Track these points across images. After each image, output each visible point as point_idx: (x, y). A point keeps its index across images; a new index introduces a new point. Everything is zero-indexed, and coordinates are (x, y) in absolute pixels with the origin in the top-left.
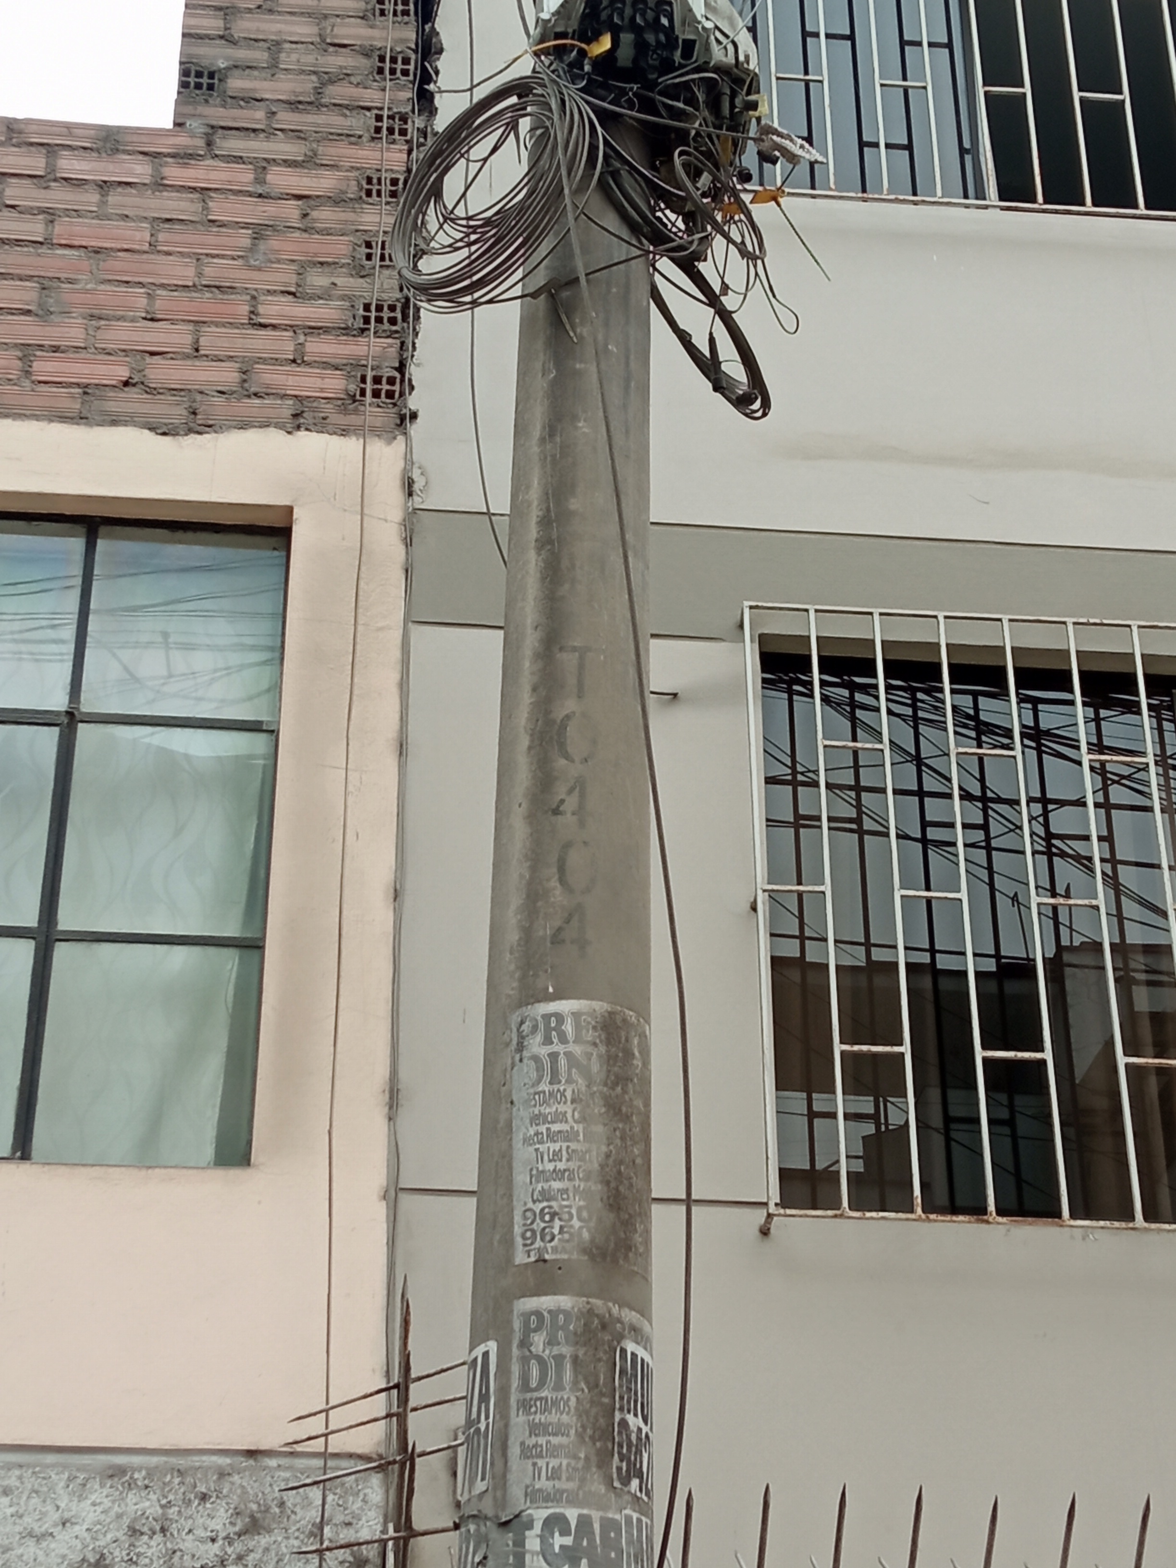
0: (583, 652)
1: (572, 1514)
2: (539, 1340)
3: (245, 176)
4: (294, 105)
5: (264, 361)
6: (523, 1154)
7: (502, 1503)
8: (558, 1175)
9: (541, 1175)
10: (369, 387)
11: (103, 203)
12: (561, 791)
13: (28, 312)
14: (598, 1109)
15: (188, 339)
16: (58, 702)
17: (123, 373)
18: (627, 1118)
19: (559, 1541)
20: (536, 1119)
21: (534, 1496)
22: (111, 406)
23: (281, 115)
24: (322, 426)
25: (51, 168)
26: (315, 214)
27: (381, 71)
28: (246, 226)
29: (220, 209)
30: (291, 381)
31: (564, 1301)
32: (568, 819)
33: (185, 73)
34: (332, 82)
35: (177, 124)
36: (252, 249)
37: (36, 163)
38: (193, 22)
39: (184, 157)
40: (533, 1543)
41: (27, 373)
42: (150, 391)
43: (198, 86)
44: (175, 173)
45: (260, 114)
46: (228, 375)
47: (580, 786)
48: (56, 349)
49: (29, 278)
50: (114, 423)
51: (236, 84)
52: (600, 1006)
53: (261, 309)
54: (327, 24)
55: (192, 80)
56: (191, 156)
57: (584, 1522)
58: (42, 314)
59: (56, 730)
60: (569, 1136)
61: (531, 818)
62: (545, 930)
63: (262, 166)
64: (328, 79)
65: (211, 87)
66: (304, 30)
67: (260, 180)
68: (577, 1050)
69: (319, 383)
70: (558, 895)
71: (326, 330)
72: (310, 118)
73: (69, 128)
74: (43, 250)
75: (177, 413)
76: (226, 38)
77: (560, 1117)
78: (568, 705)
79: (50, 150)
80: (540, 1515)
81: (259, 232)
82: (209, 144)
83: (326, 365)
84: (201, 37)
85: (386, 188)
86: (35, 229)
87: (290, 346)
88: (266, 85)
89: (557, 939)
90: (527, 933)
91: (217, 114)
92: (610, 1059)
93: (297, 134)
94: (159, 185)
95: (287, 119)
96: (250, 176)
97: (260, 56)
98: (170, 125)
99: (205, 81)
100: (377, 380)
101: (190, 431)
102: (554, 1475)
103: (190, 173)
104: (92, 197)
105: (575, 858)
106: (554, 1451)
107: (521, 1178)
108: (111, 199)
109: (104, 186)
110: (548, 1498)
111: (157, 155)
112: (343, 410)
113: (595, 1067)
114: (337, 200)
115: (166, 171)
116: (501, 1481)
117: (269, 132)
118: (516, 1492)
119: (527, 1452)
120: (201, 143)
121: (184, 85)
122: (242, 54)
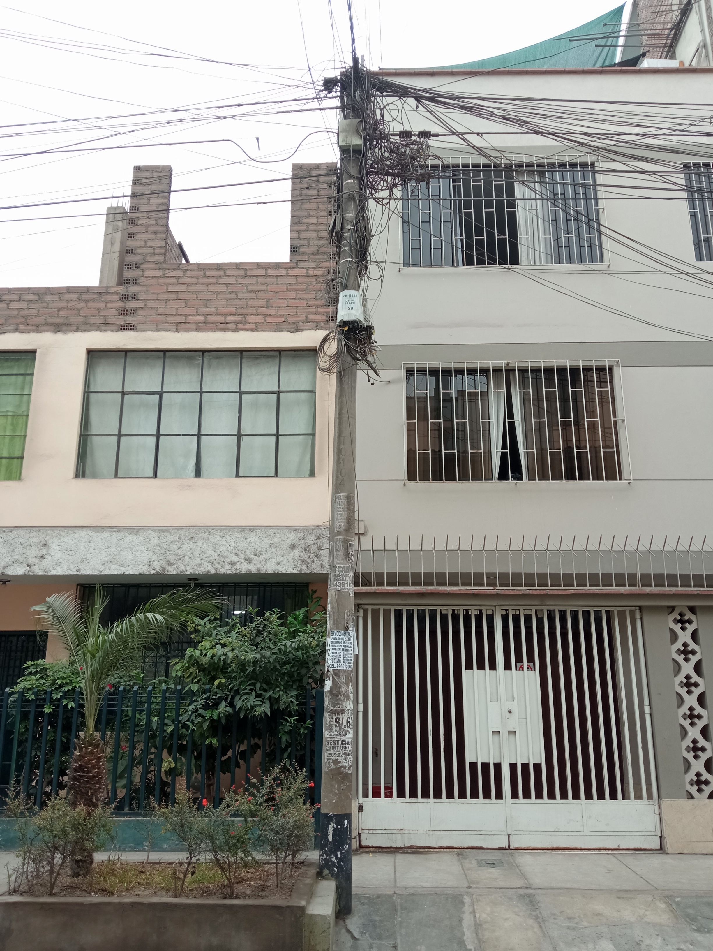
0: (344, 437)
1: (342, 566)
2: (338, 542)
3: (304, 272)
4: (313, 254)
5: (310, 314)
6: (336, 516)
7: (333, 564)
8: (340, 519)
9: (338, 519)
10: (330, 318)
11: (277, 281)
12: (341, 460)
13: (264, 307)
14: (346, 509)
15: (295, 310)
16: (276, 389)
17: (283, 319)
18: (350, 510)
19: (340, 569)
20: (338, 511)
21: (337, 563)
22: (281, 327)
23: (311, 256)
24: (321, 329)
25: (266, 273)
26: (318, 279)
27: (330, 244)
28: (305, 283)
29: (301, 280)
30: (315, 318)
31: (341, 537)
32: (342, 465)
33: (291, 248)
34: (321, 247)
35: (290, 261)
36: (306, 289)
37: (263, 272)
38: (292, 235)
39: (292, 268)
40: (337, 569)
41: (265, 321)
42: (289, 323)
43: (294, 251)
44: (291, 272)
45: (306, 257)
46: (303, 318)
47: (343, 460)
48: (270, 315)
49: (264, 299)
50: (282, 331)
51: (302, 250)
52: (346, 494)
53: (309, 302)
54: (319, 233)
55: (293, 250)
56: (293, 268)
57: (343, 567)
58: (267, 307)
59: (276, 395)
60: (342, 514)
61: (337, 464)
62: (339, 482)
63: (308, 269)
64: (320, 247)
65: (296, 251)
66: (314, 235)
67: (307, 273)
68: (343, 501)
69: (320, 318)
70: (340, 477)
71: (322, 306)
72: (317, 257)
73: (269, 263)
74: (266, 292)
75: (293, 327)
76: (299, 239)
77: (341, 511)
78: (342, 446)
79: (266, 269)
80: (338, 566)
81: (308, 284)
82: (297, 265)
83: (322, 314)
84: (294, 239)
85: (332, 272)
86: (264, 288)
87: (315, 310)
88: (307, 249)
89: (340, 484)
90: (336, 482)
91: (298, 257)
92: (348, 502)
93: (314, 261)
94: (288, 275)
95: (312, 257)
96: (305, 272)
97: (305, 242)
98: (289, 261)
99: (295, 249)
100: (332, 317)
101: (297, 331)
102: (340, 561)
103: (294, 272)
104: (275, 279)
105: (343, 471)
106: (340, 557)
107: (336, 520)
108: (279, 279)
109: (277, 277)
110: (339, 564)
111: (287, 268)
112: (326, 324)
113: (346, 503)
114: (323, 276)
115: (289, 272)
116: (333, 561)
117: (308, 261)
118: (335, 563)
119: (336, 558)
120: (295, 265)
121: (291, 251)
122: (302, 242)
